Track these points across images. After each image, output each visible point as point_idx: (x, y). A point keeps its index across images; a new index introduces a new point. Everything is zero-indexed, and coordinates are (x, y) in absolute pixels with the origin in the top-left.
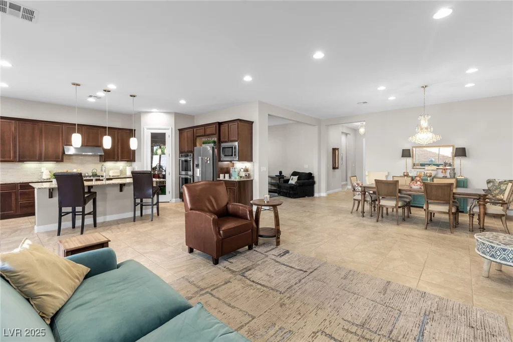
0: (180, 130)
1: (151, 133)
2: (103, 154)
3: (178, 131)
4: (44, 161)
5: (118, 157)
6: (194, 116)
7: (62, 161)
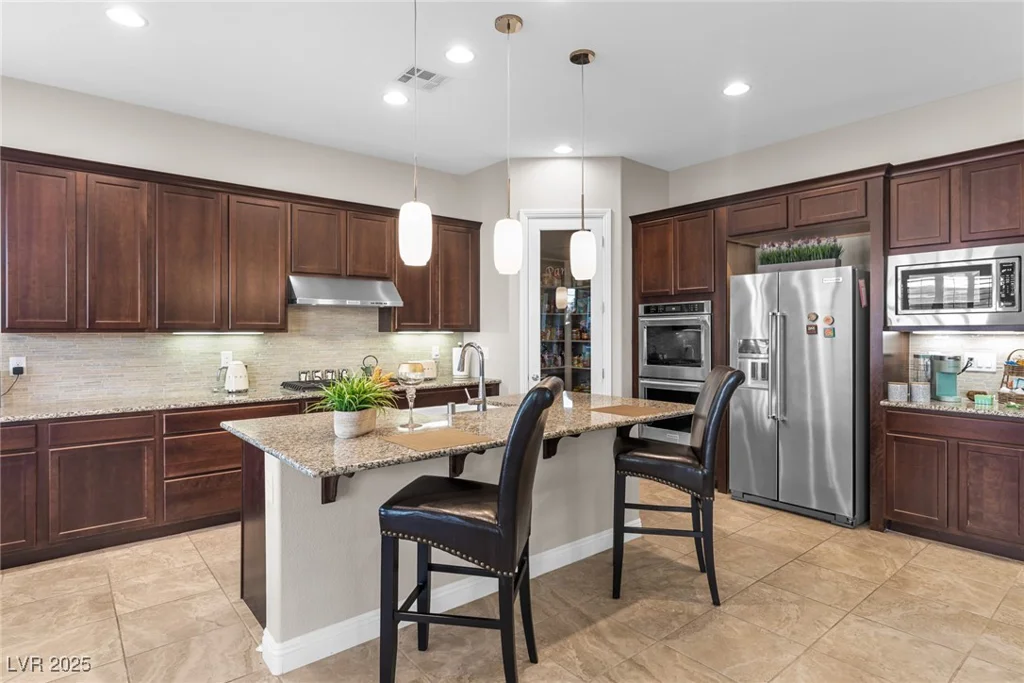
0: (634, 219)
1: (543, 233)
2: (400, 303)
3: (629, 224)
4: (232, 330)
5: (435, 317)
6: (667, 173)
7: (283, 328)
